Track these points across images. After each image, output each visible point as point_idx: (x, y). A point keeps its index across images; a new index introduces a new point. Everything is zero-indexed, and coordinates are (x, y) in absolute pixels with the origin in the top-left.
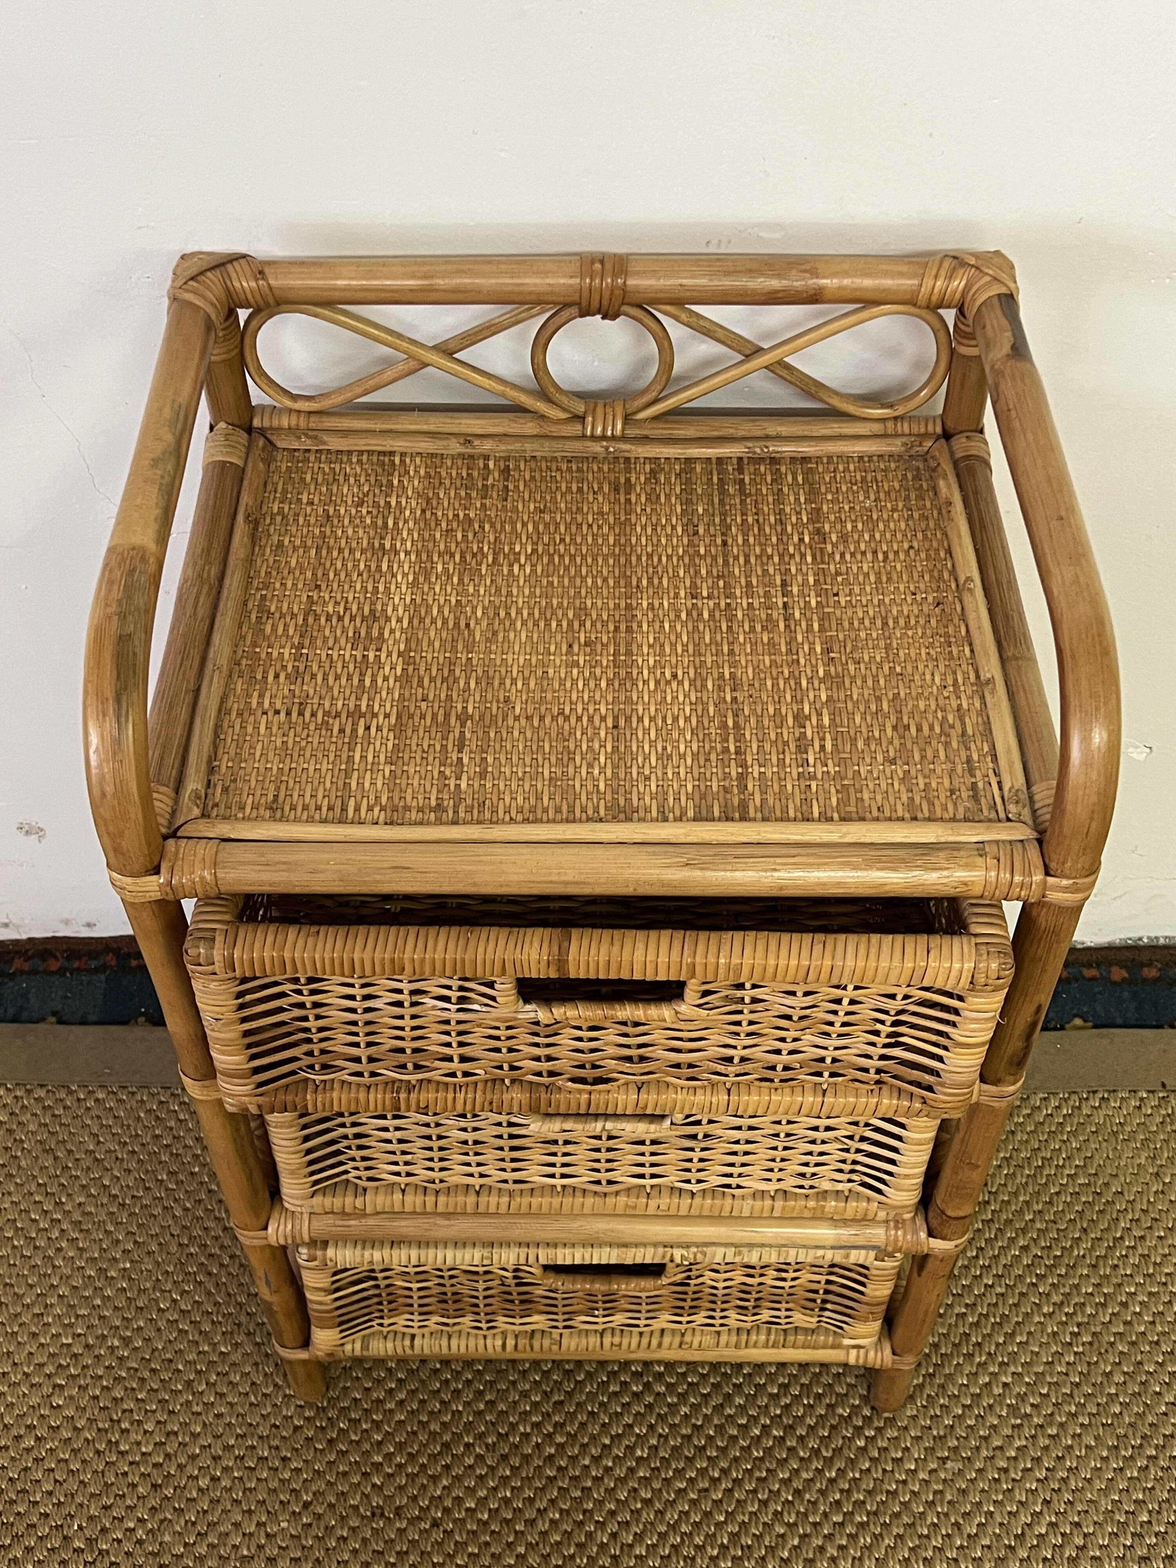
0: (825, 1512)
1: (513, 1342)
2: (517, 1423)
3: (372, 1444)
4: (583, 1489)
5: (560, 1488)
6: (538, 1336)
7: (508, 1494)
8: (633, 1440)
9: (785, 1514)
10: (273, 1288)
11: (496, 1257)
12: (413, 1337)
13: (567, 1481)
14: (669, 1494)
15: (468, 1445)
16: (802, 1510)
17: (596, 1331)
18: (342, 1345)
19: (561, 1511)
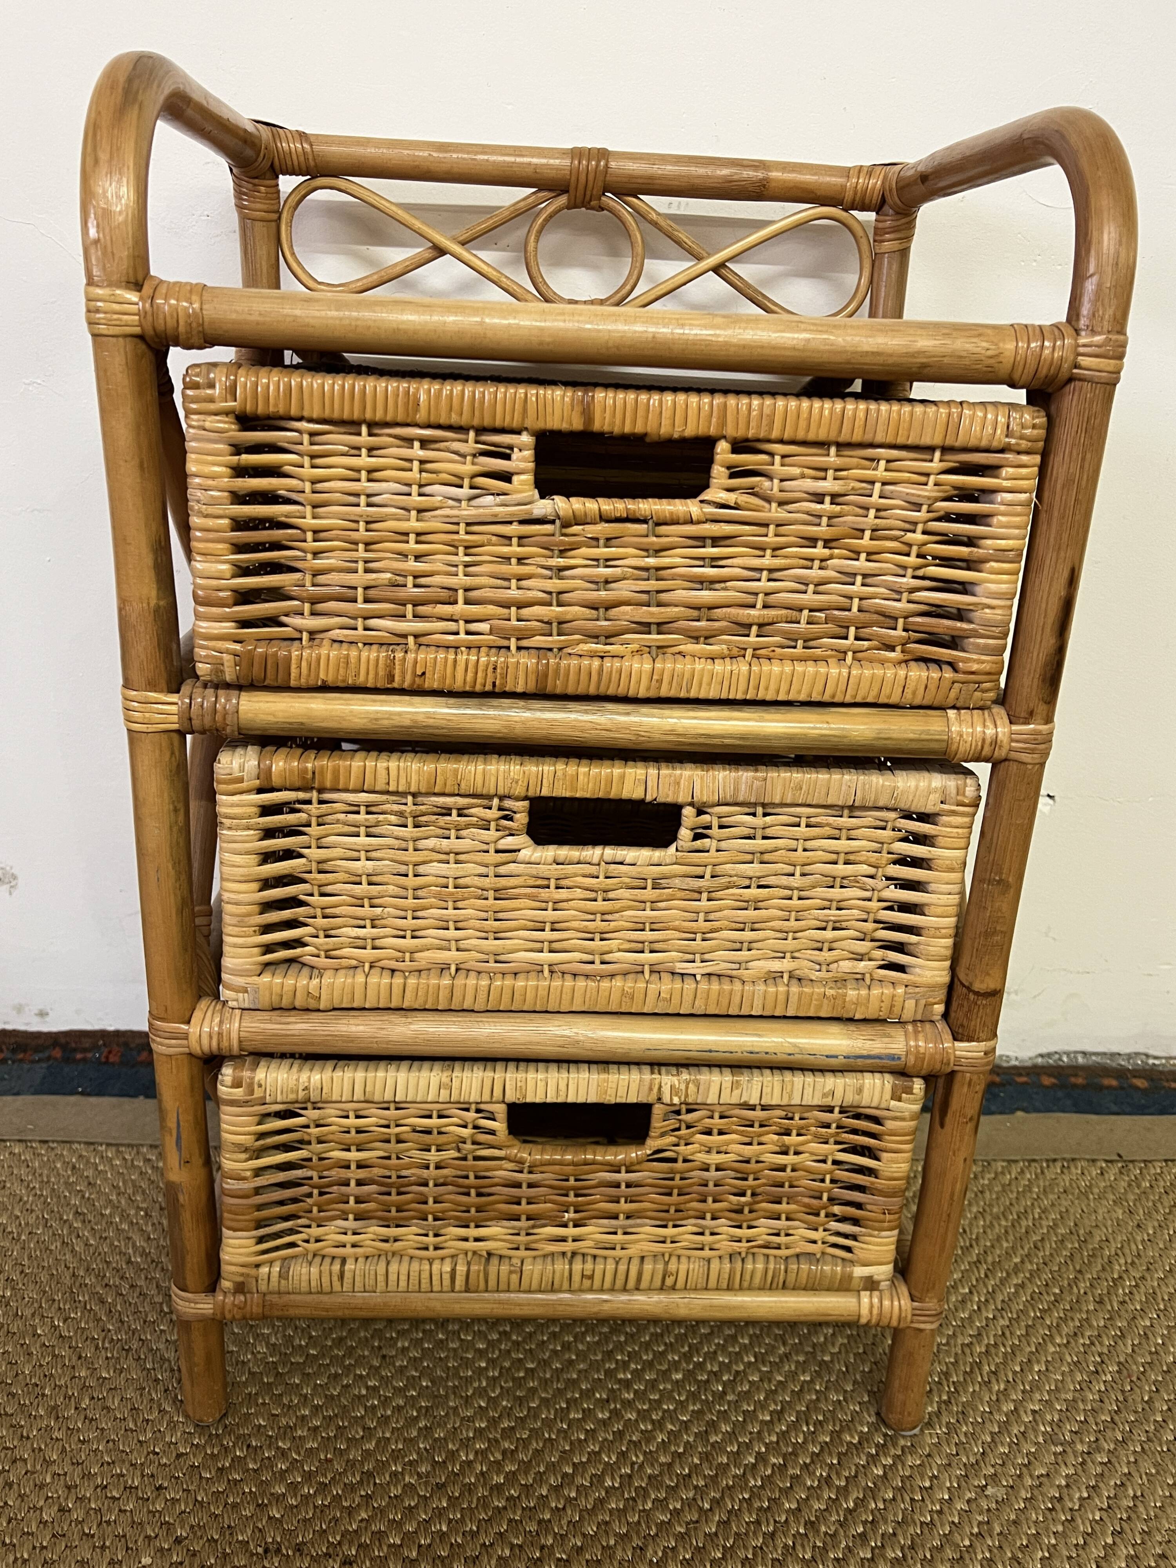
0: (847, 1547)
1: (465, 1269)
2: (457, 1450)
3: (274, 1474)
4: (540, 1522)
5: (510, 1521)
6: (495, 1261)
7: (444, 1529)
8: (601, 1467)
9: (798, 1547)
10: (185, 1155)
11: (456, 1083)
12: (344, 1261)
13: (519, 1512)
14: (649, 1528)
15: (394, 1474)
16: (820, 1544)
17: (564, 1254)
18: (257, 1266)
19: (512, 1547)
